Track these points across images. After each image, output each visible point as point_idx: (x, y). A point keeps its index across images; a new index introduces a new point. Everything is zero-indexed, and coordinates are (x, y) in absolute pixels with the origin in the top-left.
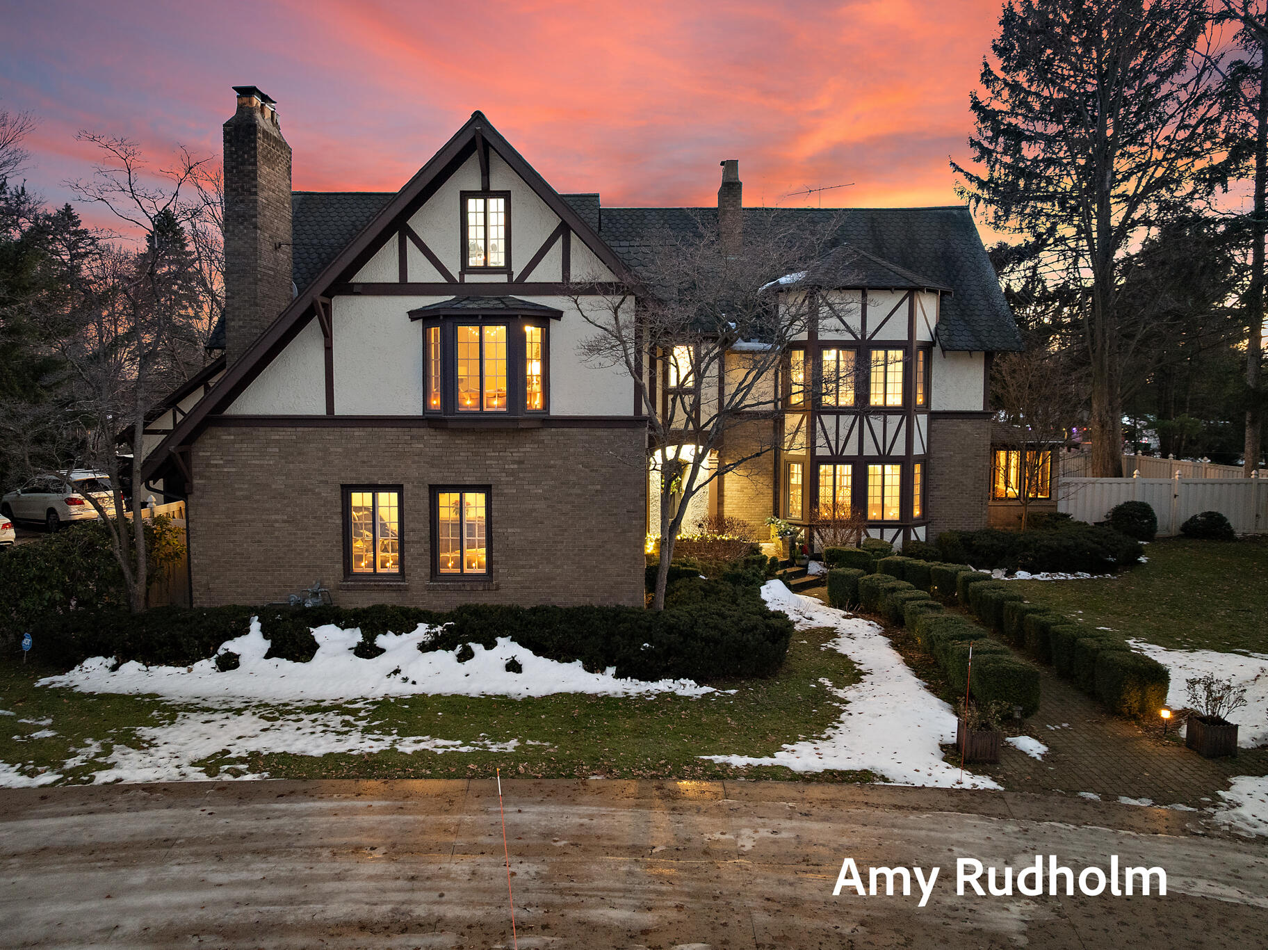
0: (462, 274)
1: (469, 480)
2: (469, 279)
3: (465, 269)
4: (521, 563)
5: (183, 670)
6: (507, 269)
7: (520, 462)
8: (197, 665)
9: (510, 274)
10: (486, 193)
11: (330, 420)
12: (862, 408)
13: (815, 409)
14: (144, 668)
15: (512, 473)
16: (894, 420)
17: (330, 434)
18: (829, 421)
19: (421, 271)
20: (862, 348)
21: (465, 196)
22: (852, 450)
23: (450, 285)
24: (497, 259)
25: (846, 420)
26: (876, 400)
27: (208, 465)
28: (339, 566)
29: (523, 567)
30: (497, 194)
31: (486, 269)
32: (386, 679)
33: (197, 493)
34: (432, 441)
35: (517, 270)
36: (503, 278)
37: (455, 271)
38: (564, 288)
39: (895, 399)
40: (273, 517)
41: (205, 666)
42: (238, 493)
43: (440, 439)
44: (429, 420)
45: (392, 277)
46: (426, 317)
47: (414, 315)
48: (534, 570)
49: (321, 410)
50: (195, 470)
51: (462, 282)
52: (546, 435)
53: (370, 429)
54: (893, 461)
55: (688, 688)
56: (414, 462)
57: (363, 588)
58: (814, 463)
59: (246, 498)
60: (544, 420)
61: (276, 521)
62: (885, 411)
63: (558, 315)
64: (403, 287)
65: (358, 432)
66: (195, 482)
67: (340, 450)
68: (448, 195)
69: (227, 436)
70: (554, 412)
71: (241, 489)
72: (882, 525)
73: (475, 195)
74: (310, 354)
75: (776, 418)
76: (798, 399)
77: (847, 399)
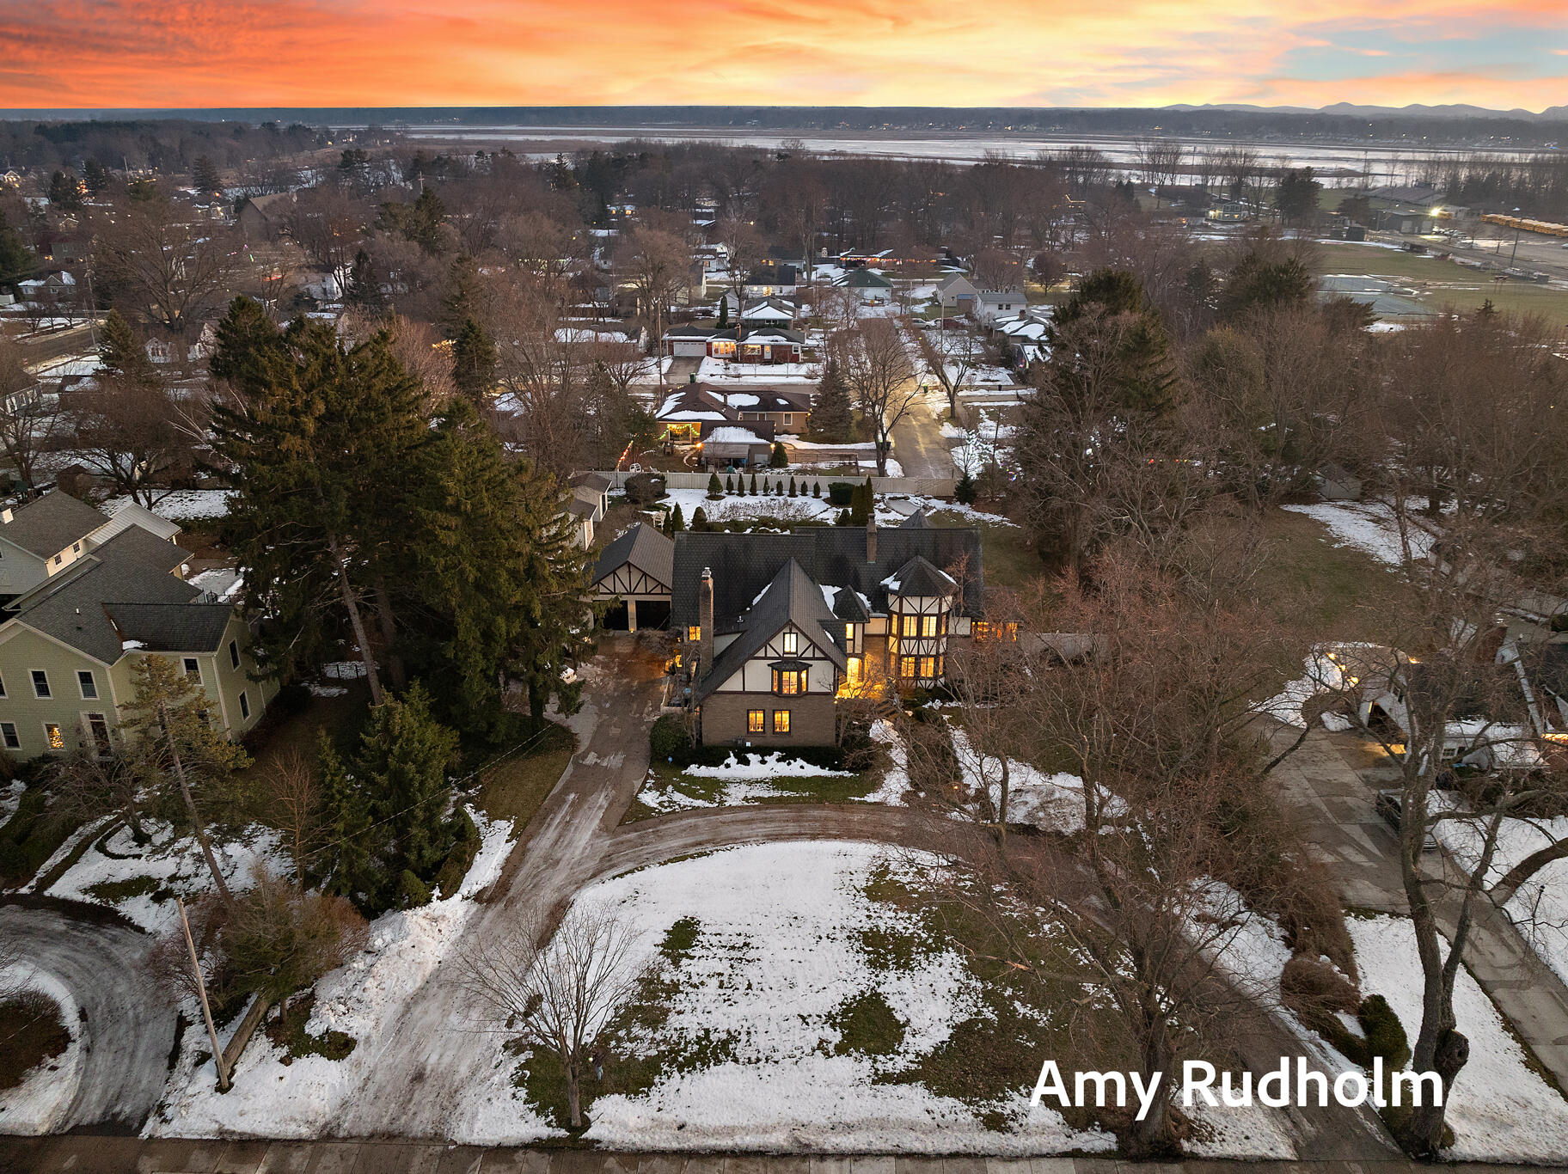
0: (783, 655)
1: (784, 710)
2: (785, 656)
3: (784, 653)
4: (799, 730)
5: (718, 769)
6: (796, 653)
7: (800, 705)
8: (720, 767)
9: (797, 655)
10: (791, 633)
11: (744, 693)
12: (919, 637)
13: (900, 637)
14: (707, 768)
15: (797, 707)
16: (931, 641)
17: (744, 696)
18: (906, 642)
19: (771, 653)
20: (920, 617)
21: (785, 633)
22: (915, 652)
23: (780, 657)
24: (794, 650)
25: (913, 642)
26: (925, 634)
28: (746, 730)
29: (800, 733)
30: (794, 633)
31: (790, 653)
32: (772, 772)
33: (705, 712)
34: (774, 699)
35: (799, 653)
37: (781, 654)
38: (814, 659)
39: (933, 633)
40: (726, 717)
42: (717, 712)
44: (772, 693)
45: (763, 655)
46: (773, 667)
47: (769, 666)
48: (805, 734)
49: (742, 690)
51: (783, 657)
52: (807, 697)
53: (756, 695)
54: (931, 656)
55: (847, 774)
56: (768, 704)
57: (756, 739)
58: (900, 656)
59: (721, 713)
60: (807, 694)
61: (727, 719)
62: (928, 638)
63: (811, 667)
64: (766, 658)
65: (753, 696)
66: (704, 708)
67: (746, 701)
68: (780, 635)
69: (715, 696)
70: (810, 691)
71: (720, 709)
72: (926, 679)
73: (787, 633)
74: (739, 674)
75: (886, 637)
76: (894, 631)
77: (914, 633)
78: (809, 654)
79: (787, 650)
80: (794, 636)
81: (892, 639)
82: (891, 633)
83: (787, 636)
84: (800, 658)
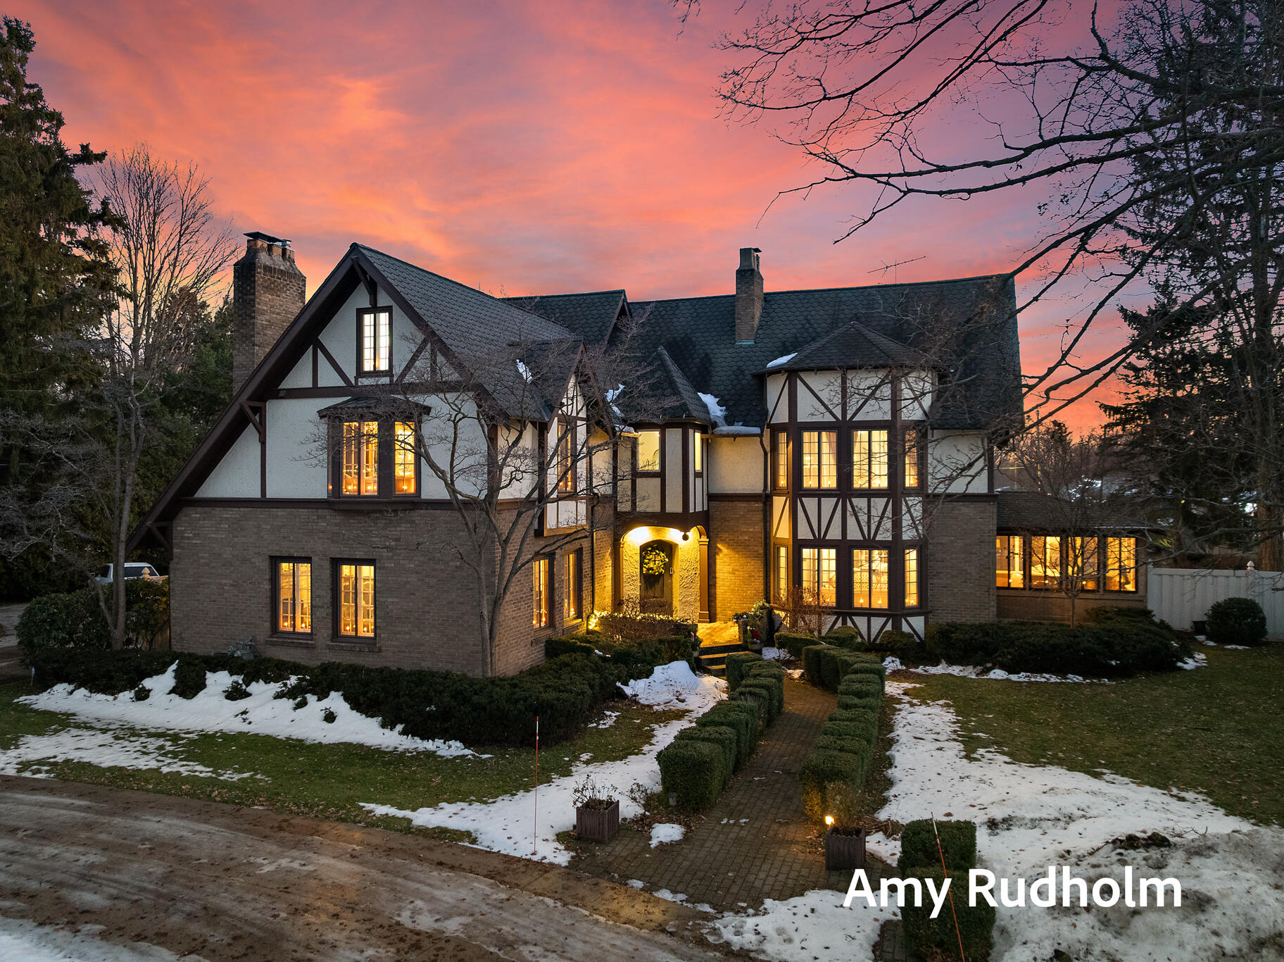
0: (356, 378)
1: (359, 555)
2: (362, 382)
3: (360, 373)
4: (399, 629)
5: (110, 698)
6: (389, 373)
7: (397, 540)
8: (121, 695)
9: (392, 377)
10: (375, 309)
11: (264, 502)
12: (845, 489)
13: (797, 491)
14: (89, 694)
15: (391, 549)
16: (879, 503)
17: (261, 514)
18: (811, 504)
19: (328, 378)
20: (844, 432)
21: (361, 313)
22: (835, 534)
23: (347, 388)
24: (383, 365)
25: (828, 504)
26: (859, 482)
27: (183, 538)
28: (267, 625)
29: (399, 633)
30: (384, 309)
31: (376, 373)
32: (233, 719)
33: (175, 560)
34: (330, 521)
36: (386, 380)
37: (351, 373)
38: (432, 386)
39: (882, 482)
40: (224, 581)
41: (127, 695)
42: (202, 561)
43: (338, 519)
44: (328, 503)
45: (308, 383)
46: (330, 415)
48: (408, 637)
49: (258, 495)
50: (175, 541)
51: (356, 385)
52: (418, 516)
53: (288, 510)
54: (881, 545)
55: (453, 749)
56: (319, 538)
57: (283, 644)
58: (798, 545)
59: (206, 564)
60: (413, 503)
61: (225, 584)
62: (870, 493)
64: (315, 392)
65: (281, 513)
66: (175, 550)
67: (268, 527)
68: (346, 314)
69: (195, 514)
70: (424, 496)
71: (203, 558)
72: (870, 613)
73: (367, 311)
74: (251, 448)
75: (765, 500)
76: (783, 482)
77: (830, 482)
78: (421, 372)
79: (365, 366)
80: (384, 318)
81: (779, 502)
82: (776, 490)
83: (368, 319)
84: (398, 387)
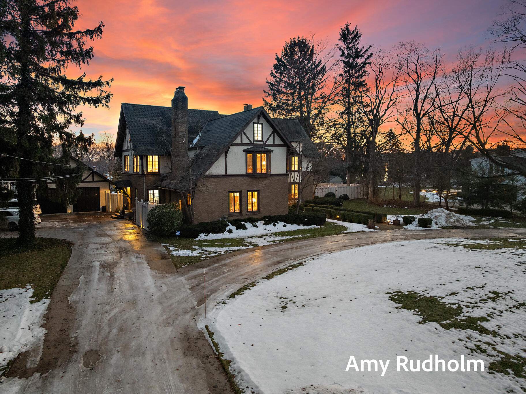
0: (254, 142)
1: (255, 189)
2: (255, 143)
3: (254, 140)
5: (223, 234)
6: (262, 140)
7: (266, 184)
8: (225, 232)
9: (263, 142)
10: (258, 123)
11: (226, 176)
14: (213, 234)
15: (263, 187)
17: (226, 179)
19: (245, 141)
21: (254, 123)
23: (251, 144)
24: (260, 138)
28: (228, 211)
29: (266, 208)
30: (261, 123)
31: (258, 141)
34: (248, 180)
35: (265, 141)
37: (252, 141)
38: (274, 145)
40: (213, 200)
42: (205, 194)
43: (250, 179)
44: (248, 175)
45: (239, 142)
46: (247, 151)
47: (244, 151)
48: (268, 209)
49: (224, 174)
51: (254, 143)
52: (270, 178)
53: (235, 178)
54: (296, 183)
56: (244, 185)
57: (233, 216)
59: (207, 195)
60: (270, 175)
62: (295, 171)
63: (272, 151)
64: (241, 144)
65: (233, 178)
67: (228, 183)
68: (251, 123)
69: (204, 180)
70: (272, 173)
72: (295, 199)
73: (256, 123)
74: (222, 160)
78: (270, 142)
79: (256, 138)
80: (260, 126)
83: (256, 125)
84: (265, 145)
